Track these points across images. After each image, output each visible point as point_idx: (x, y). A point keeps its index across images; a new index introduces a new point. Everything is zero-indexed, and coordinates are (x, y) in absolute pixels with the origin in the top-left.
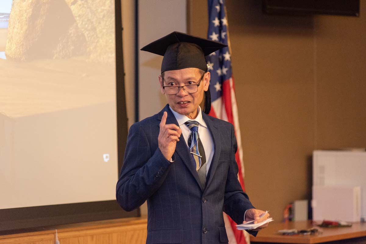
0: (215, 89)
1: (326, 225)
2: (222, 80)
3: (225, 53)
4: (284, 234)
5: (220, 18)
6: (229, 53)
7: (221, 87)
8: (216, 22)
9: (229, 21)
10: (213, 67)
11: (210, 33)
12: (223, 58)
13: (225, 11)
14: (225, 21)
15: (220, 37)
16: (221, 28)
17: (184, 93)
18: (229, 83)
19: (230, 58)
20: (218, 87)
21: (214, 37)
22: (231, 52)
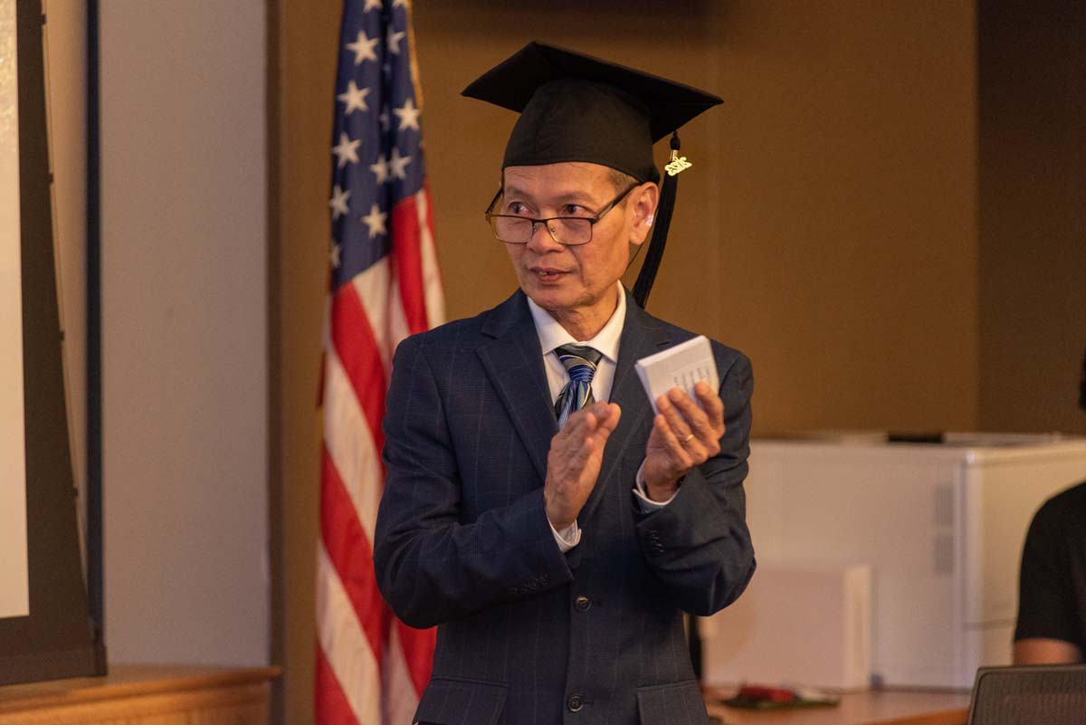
0: (367, 227)
2: (392, 197)
3: (401, 106)
6: (415, 106)
7: (388, 224)
10: (359, 151)
11: (347, 35)
12: (396, 121)
15: (382, 49)
16: (385, 18)
17: (548, 241)
18: (413, 207)
19: (419, 119)
20: (375, 222)
21: (364, 48)
22: (420, 99)
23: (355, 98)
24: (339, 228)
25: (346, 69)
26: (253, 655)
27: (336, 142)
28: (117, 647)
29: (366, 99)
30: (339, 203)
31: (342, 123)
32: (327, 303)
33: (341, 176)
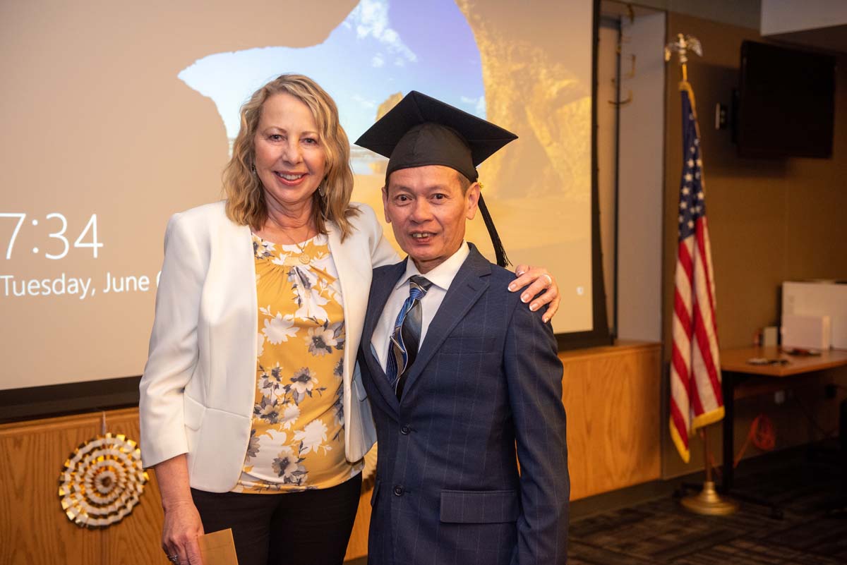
0: (687, 226)
1: (797, 353)
2: (696, 218)
3: (698, 192)
4: (754, 364)
5: (695, 158)
6: (703, 193)
7: (696, 225)
8: (691, 163)
9: (704, 163)
10: (687, 205)
11: (684, 174)
12: (697, 197)
13: (700, 152)
14: (699, 163)
15: (694, 178)
16: (695, 169)
18: (701, 222)
19: (705, 197)
20: (691, 224)
21: (689, 177)
22: (704, 190)
23: (686, 191)
24: (682, 226)
25: (684, 183)
26: (655, 337)
27: (680, 202)
28: (622, 334)
29: (690, 192)
30: (681, 219)
31: (682, 198)
32: (676, 247)
33: (681, 212)
